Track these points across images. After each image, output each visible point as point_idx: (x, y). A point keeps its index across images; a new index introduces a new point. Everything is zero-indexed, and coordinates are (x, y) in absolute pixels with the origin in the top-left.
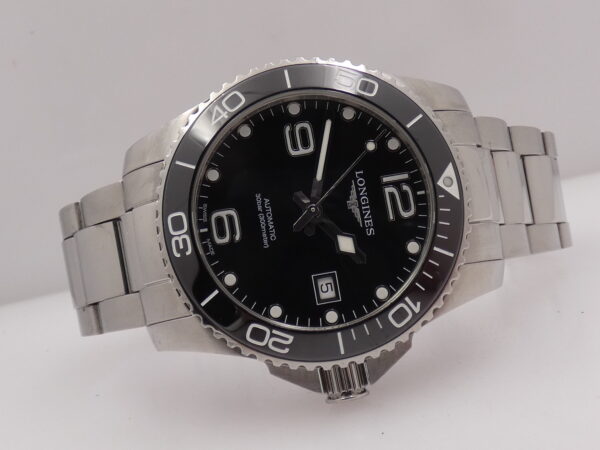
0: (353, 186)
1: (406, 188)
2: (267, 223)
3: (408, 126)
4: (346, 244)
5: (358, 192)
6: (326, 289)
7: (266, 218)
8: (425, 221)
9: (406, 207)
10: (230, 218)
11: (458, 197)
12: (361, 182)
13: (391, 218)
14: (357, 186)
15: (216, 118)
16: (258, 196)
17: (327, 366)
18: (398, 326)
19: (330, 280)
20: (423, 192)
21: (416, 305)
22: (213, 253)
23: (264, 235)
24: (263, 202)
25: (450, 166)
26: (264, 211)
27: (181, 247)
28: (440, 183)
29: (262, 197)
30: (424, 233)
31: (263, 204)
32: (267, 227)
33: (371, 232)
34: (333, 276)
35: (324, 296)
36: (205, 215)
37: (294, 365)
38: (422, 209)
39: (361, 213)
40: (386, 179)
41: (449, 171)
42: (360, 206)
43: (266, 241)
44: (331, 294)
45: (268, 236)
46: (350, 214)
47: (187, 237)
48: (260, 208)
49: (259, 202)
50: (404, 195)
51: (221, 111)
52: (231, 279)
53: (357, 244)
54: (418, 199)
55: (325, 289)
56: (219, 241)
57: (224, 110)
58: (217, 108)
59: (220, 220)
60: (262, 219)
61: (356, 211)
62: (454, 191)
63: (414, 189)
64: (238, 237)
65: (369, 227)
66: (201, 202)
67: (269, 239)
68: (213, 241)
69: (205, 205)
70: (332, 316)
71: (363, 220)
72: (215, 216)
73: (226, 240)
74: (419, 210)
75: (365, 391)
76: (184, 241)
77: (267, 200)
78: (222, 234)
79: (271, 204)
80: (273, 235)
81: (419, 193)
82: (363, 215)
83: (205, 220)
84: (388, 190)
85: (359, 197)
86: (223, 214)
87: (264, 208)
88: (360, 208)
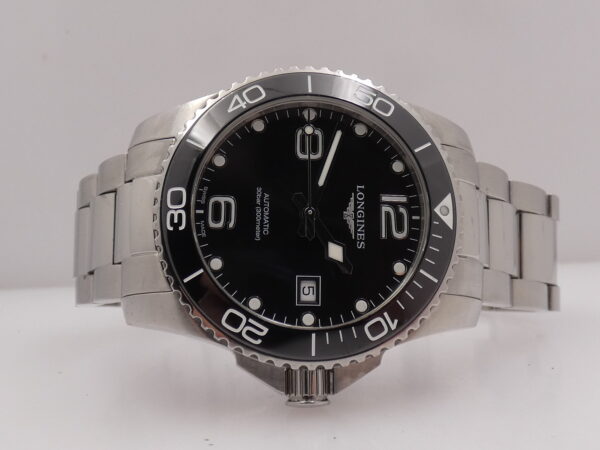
0: (352, 199)
1: (402, 210)
2: (262, 217)
3: (416, 151)
4: (335, 252)
5: (356, 205)
6: (308, 292)
7: (262, 212)
8: (415, 246)
9: (400, 229)
10: (228, 205)
11: (451, 227)
12: (361, 196)
13: (384, 236)
14: (356, 200)
15: (234, 106)
16: (259, 190)
17: (295, 366)
18: (372, 339)
19: (313, 284)
20: (417, 218)
21: (393, 322)
22: (204, 235)
23: (258, 228)
24: (263, 196)
25: (449, 197)
26: (262, 206)
27: (176, 221)
28: (437, 210)
29: (263, 191)
30: (412, 257)
31: (262, 199)
32: (262, 221)
33: (361, 245)
34: (317, 280)
35: (304, 298)
36: (204, 197)
37: (263, 359)
38: (415, 234)
39: (355, 225)
40: (385, 198)
41: (447, 201)
42: (355, 219)
43: (258, 234)
44: (311, 298)
45: (262, 227)
46: (345, 224)
47: (183, 213)
48: (258, 201)
49: (259, 195)
50: (399, 217)
51: (240, 100)
52: (217, 264)
53: (345, 254)
54: (412, 223)
55: (306, 291)
56: (212, 225)
57: (243, 100)
58: (237, 97)
59: (217, 205)
60: (259, 211)
61: (351, 224)
62: (448, 220)
63: (411, 213)
64: (231, 225)
65: (361, 241)
66: (202, 184)
67: (261, 233)
68: (206, 224)
69: (206, 188)
70: (308, 319)
71: (356, 232)
72: (213, 200)
73: (220, 225)
74: (411, 233)
75: (326, 400)
76: (180, 215)
77: (267, 195)
78: (217, 219)
79: (270, 200)
80: (265, 230)
81: (414, 218)
82: (356, 228)
83: (203, 202)
84: (385, 209)
85: (356, 210)
86: (222, 200)
87: (262, 202)
88: (355, 220)
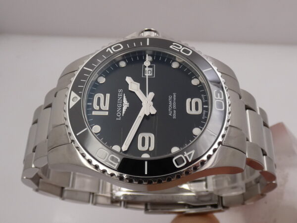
0: (123, 113)
2: (172, 104)
5: (122, 110)
7: (172, 106)
8: (91, 90)
12: (119, 114)
14: (122, 113)
16: (174, 117)
18: (120, 44)
20: (89, 104)
21: (109, 51)
22: (203, 95)
23: (175, 99)
24: (172, 114)
25: (70, 107)
26: (173, 110)
27: (219, 94)
29: (172, 116)
30: (94, 85)
31: (173, 113)
32: (172, 102)
33: (120, 91)
35: (151, 69)
36: (204, 113)
38: (91, 96)
43: (175, 96)
45: (173, 99)
46: (128, 100)
48: (175, 111)
49: (174, 114)
51: (188, 158)
52: (195, 82)
56: (199, 100)
58: (190, 161)
59: (197, 109)
60: (174, 107)
61: (125, 101)
62: (73, 95)
63: (91, 106)
65: (120, 93)
66: (205, 120)
67: (173, 96)
68: (202, 101)
69: (203, 118)
70: (149, 58)
71: (123, 97)
73: (194, 100)
74: (93, 96)
76: (217, 96)
77: (170, 114)
78: (197, 103)
79: (168, 112)
80: (171, 98)
82: (122, 99)
83: (204, 111)
85: (122, 107)
86: (194, 112)
87: (173, 111)
88: (123, 103)
